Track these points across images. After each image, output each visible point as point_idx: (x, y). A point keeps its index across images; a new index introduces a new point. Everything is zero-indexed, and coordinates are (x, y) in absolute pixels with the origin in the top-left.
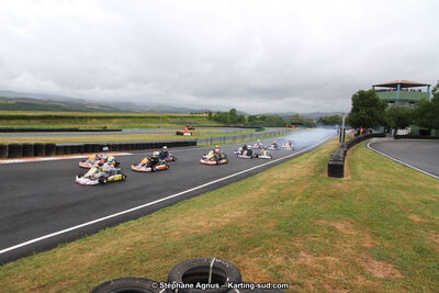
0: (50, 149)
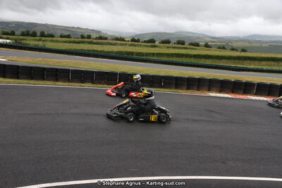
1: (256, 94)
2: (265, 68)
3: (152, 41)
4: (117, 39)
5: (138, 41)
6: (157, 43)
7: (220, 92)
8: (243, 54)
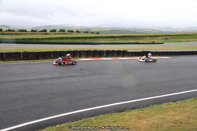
0: (124, 53)
1: (106, 57)
2: (109, 42)
3: (45, 31)
4: (21, 31)
5: (36, 31)
6: (48, 32)
7: (87, 57)
8: (98, 35)
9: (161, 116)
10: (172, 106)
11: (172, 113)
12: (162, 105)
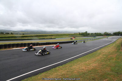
2: (30, 39)
7: (17, 47)
8: (23, 35)
9: (56, 74)
10: (61, 67)
11: (61, 71)
12: (56, 68)
